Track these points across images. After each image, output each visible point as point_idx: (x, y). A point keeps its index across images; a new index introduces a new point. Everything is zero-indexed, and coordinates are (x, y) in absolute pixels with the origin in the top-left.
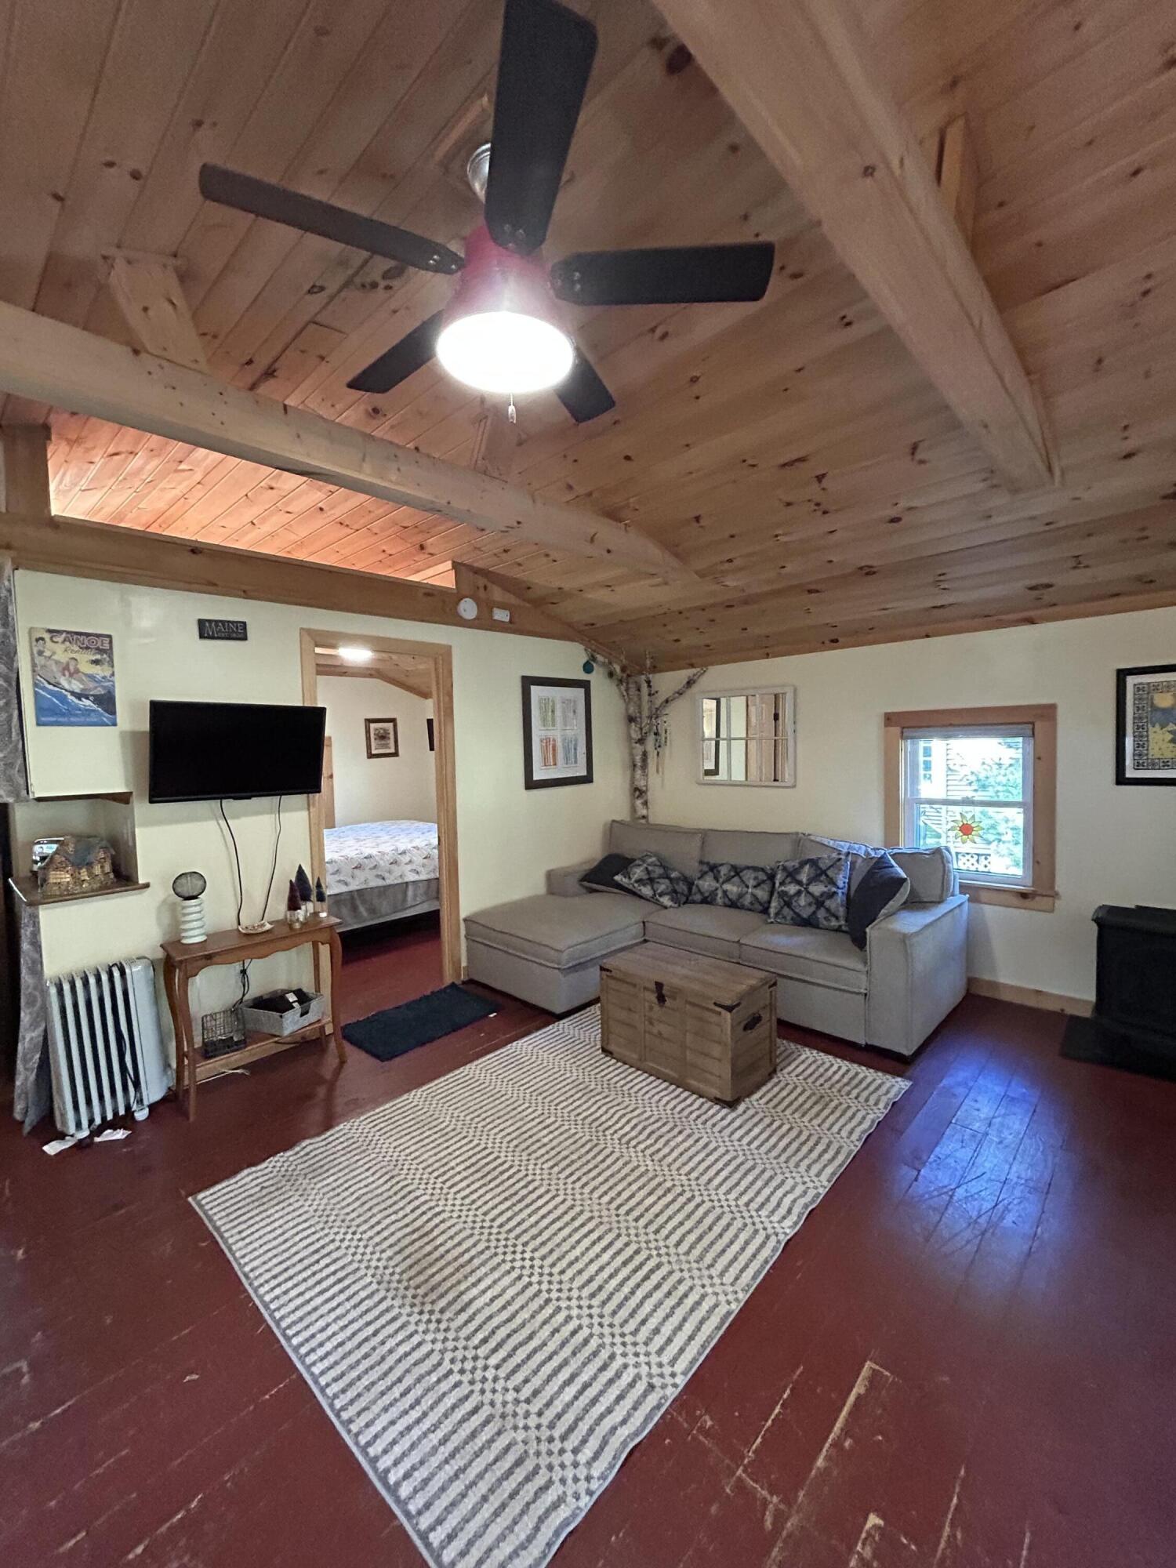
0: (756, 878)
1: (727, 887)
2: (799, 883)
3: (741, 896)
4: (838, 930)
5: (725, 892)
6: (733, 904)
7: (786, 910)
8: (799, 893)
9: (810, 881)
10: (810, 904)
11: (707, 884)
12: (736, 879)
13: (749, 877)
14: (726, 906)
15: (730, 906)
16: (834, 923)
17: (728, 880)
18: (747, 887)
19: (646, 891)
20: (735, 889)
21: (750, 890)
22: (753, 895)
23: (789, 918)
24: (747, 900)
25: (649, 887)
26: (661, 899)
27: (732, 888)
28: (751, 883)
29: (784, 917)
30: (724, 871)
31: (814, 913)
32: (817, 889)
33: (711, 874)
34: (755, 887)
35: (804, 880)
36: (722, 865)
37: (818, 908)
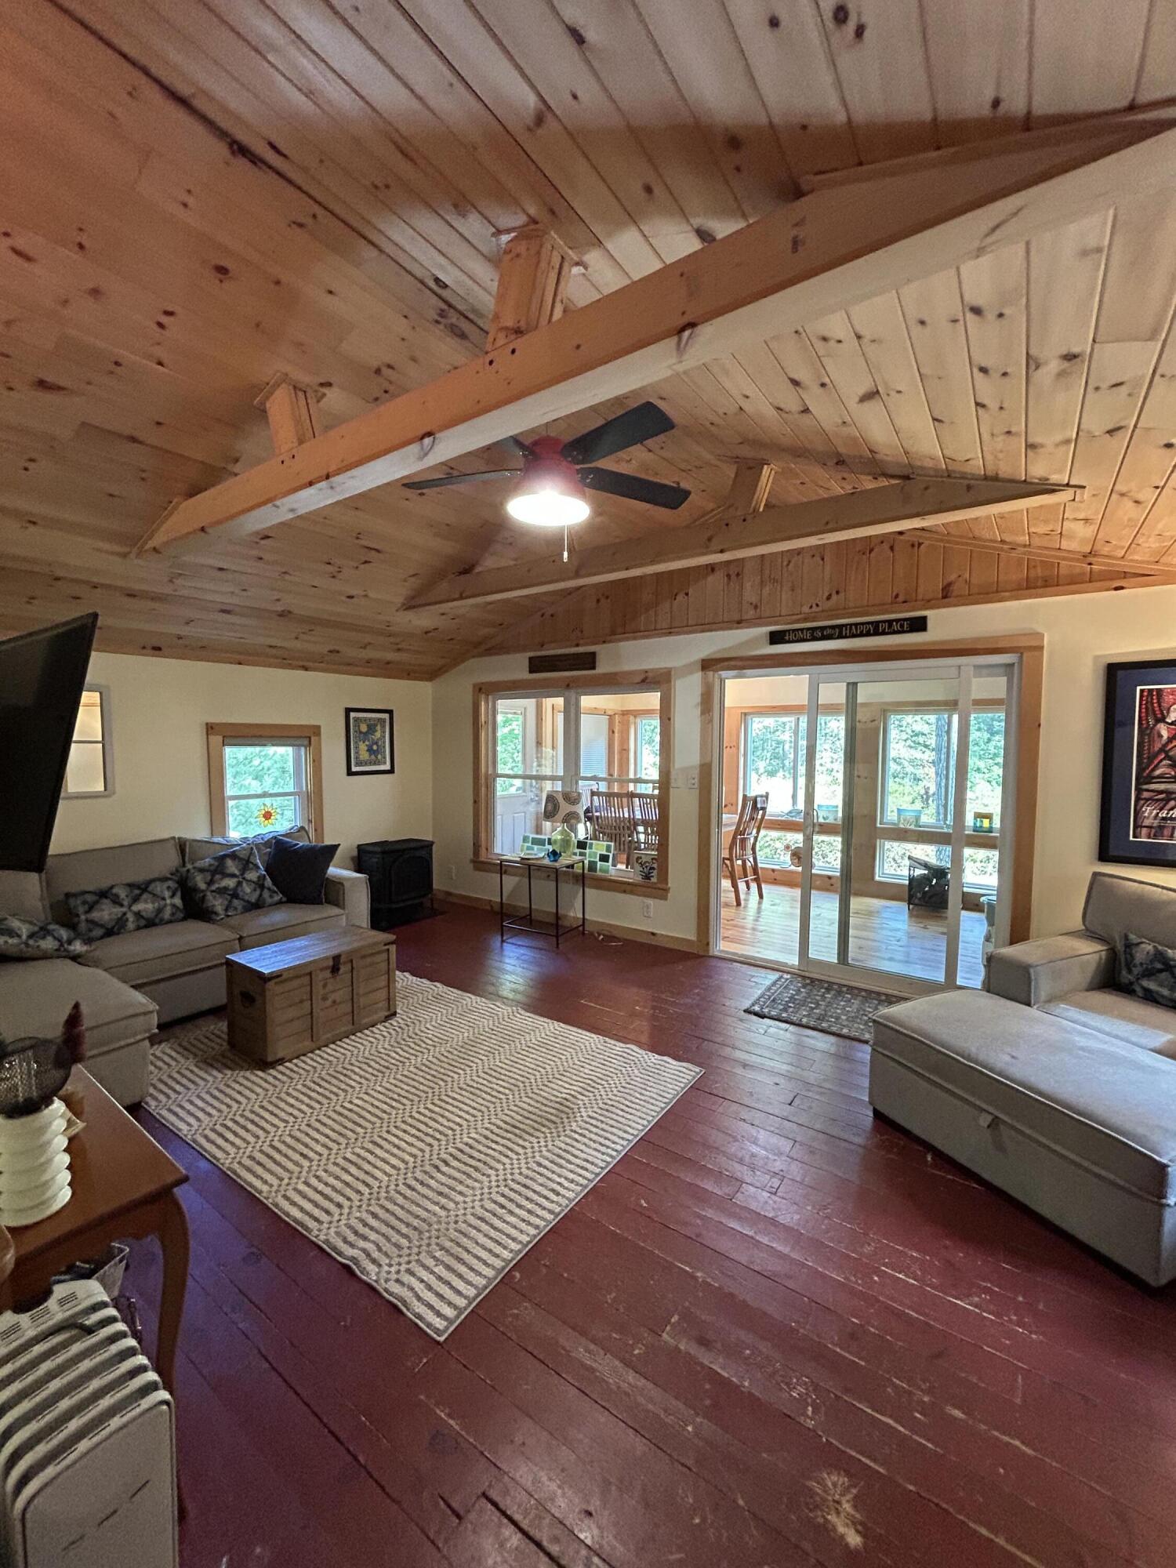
0: (169, 888)
1: (136, 908)
2: (233, 876)
3: (160, 911)
4: (280, 902)
5: (138, 914)
6: (149, 923)
7: (236, 902)
8: (239, 884)
9: (244, 870)
10: (255, 890)
11: (106, 913)
12: (145, 896)
13: (159, 888)
14: (138, 928)
15: (146, 927)
16: (277, 898)
17: (136, 900)
18: (164, 899)
20: (150, 906)
21: (168, 901)
22: (174, 906)
23: (240, 908)
24: (167, 914)
25: (49, 939)
27: (146, 906)
28: (167, 894)
29: (236, 909)
30: (122, 893)
31: (261, 895)
32: (252, 875)
33: (105, 901)
34: (171, 897)
35: (237, 872)
36: (112, 887)
37: (262, 890)
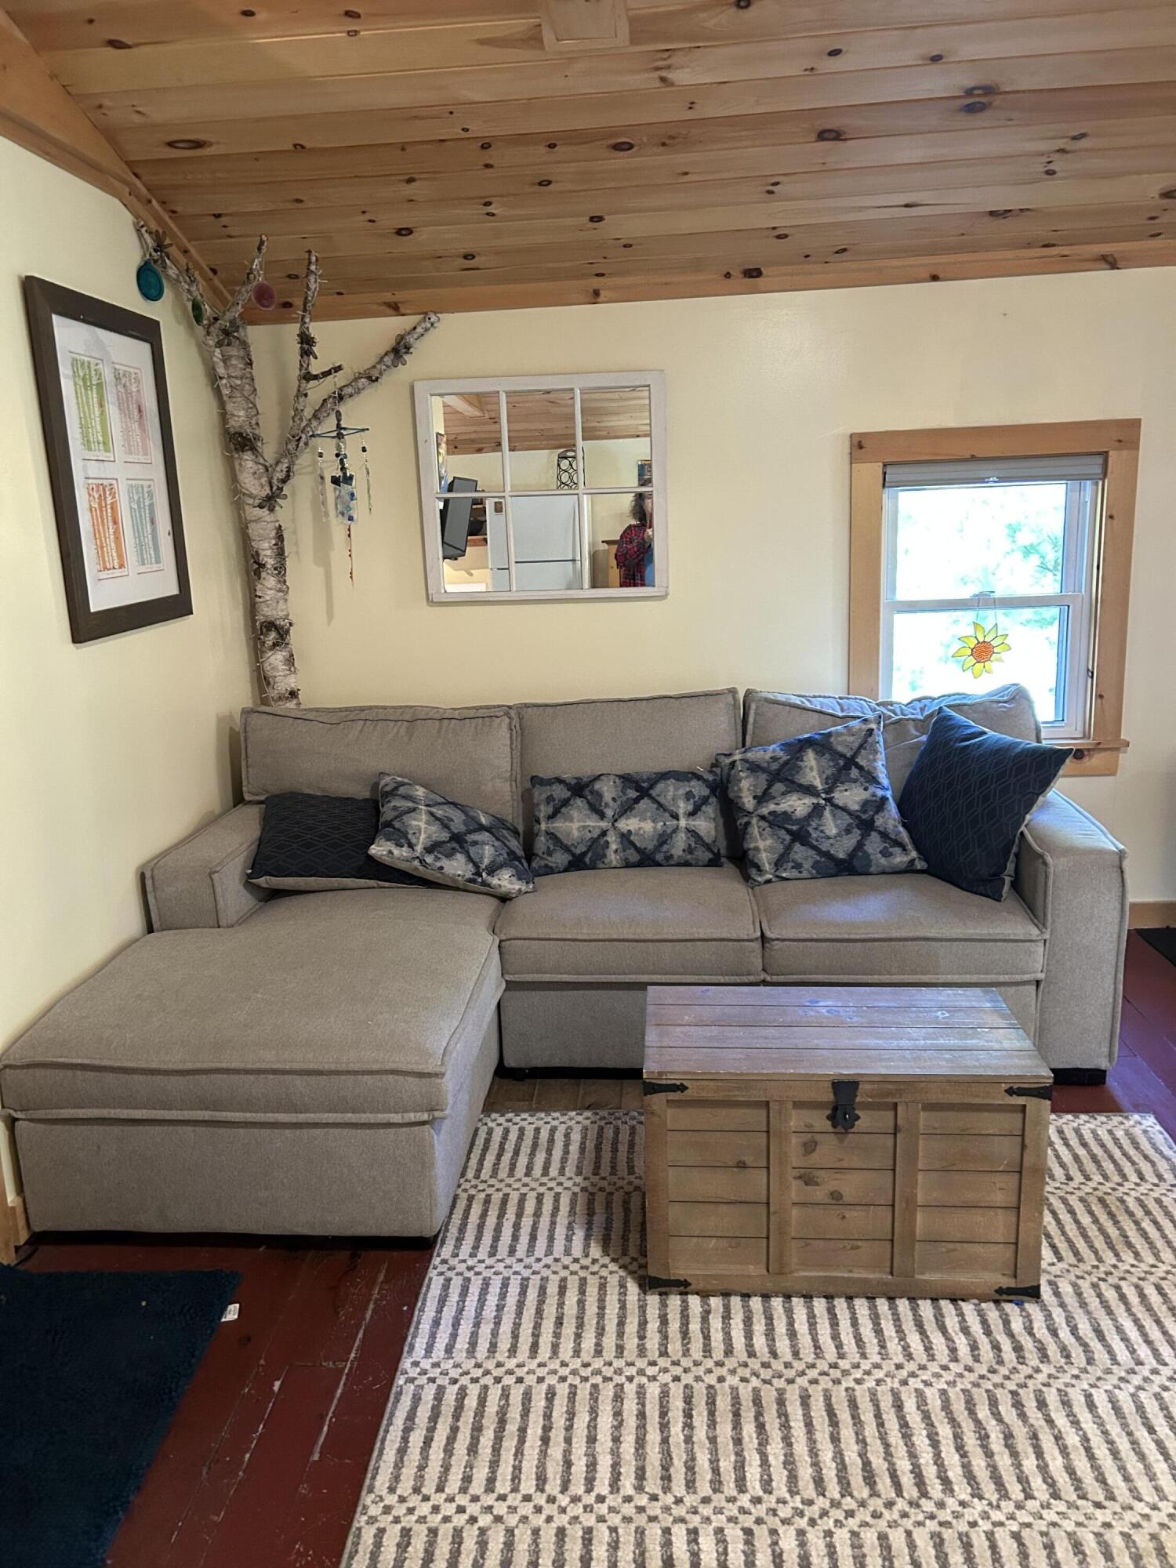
0: (689, 796)
1: (629, 824)
2: (809, 790)
3: (664, 839)
4: (909, 870)
5: (626, 838)
6: (646, 859)
7: (800, 852)
8: (817, 810)
9: (832, 783)
10: (848, 831)
11: (577, 825)
12: (645, 804)
13: (669, 791)
14: (628, 865)
15: (640, 864)
16: (900, 859)
17: (626, 809)
18: (676, 817)
19: (457, 867)
20: (648, 827)
21: (683, 823)
22: (692, 833)
23: (807, 865)
24: (679, 846)
25: (460, 857)
26: (495, 881)
27: (641, 825)
28: (683, 807)
29: (798, 866)
30: (608, 790)
31: (860, 845)
32: (851, 796)
33: (579, 802)
34: (692, 814)
35: (819, 784)
36: (598, 778)
37: (865, 835)
